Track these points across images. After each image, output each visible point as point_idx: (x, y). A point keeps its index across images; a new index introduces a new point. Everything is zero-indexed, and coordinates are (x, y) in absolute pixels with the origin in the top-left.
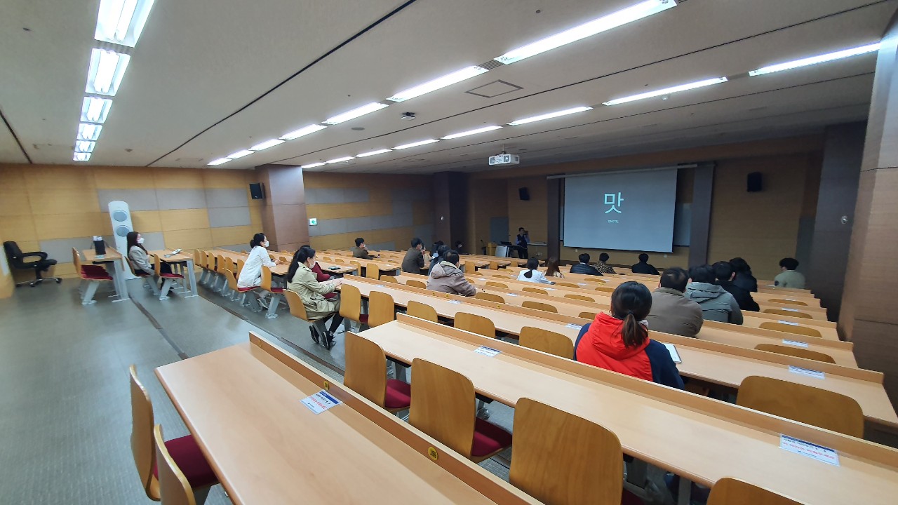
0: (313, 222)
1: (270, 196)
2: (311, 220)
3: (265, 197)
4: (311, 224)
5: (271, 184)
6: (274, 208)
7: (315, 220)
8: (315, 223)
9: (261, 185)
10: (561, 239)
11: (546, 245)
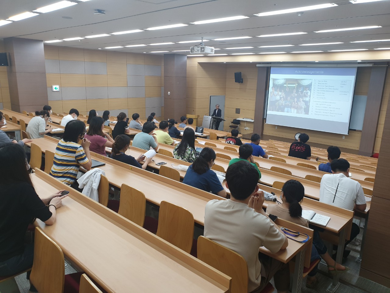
0: (55, 88)
1: (15, 65)
2: (54, 87)
3: (11, 65)
4: (54, 90)
5: (15, 54)
6: (18, 75)
7: (58, 87)
8: (58, 90)
9: (8, 54)
10: (265, 117)
11: (253, 121)
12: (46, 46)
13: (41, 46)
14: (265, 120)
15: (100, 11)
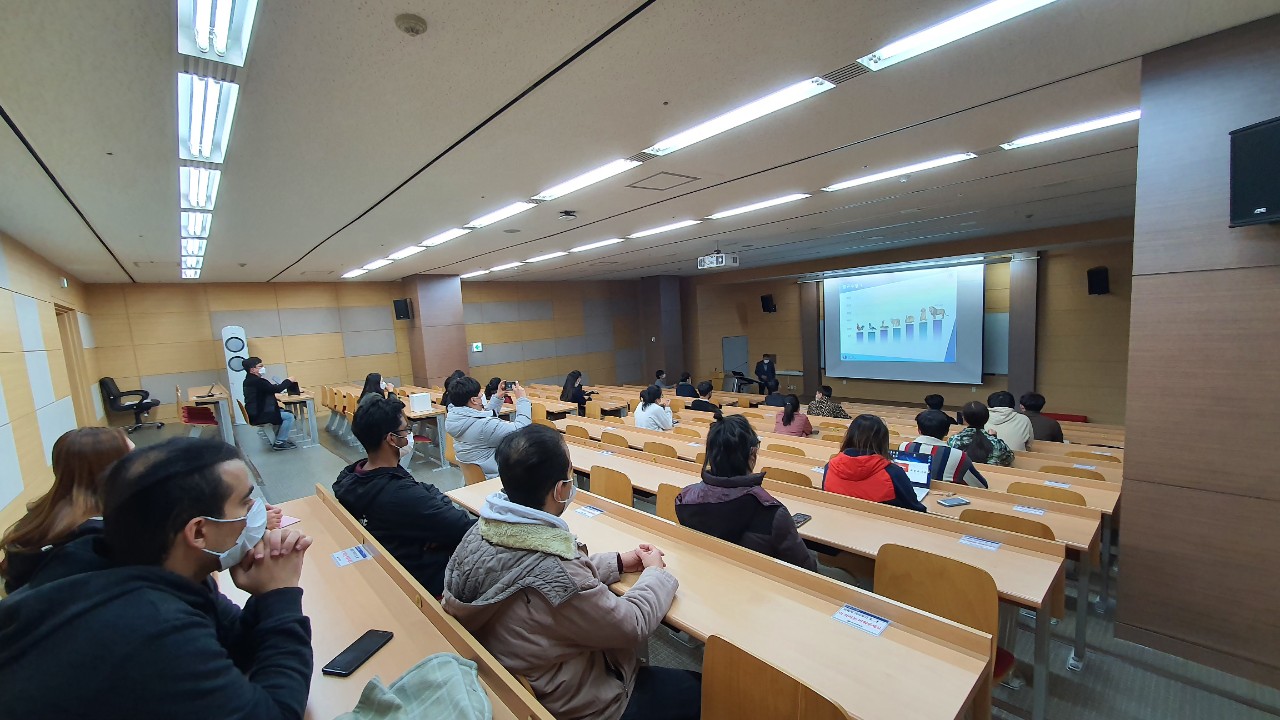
0: (477, 347)
1: (420, 316)
2: (474, 345)
3: (413, 316)
4: (475, 350)
5: (420, 299)
6: (424, 331)
7: (480, 344)
8: (480, 349)
9: (408, 301)
10: (822, 366)
11: (801, 374)
12: (464, 283)
13: (457, 282)
14: (823, 371)
15: (567, 213)
